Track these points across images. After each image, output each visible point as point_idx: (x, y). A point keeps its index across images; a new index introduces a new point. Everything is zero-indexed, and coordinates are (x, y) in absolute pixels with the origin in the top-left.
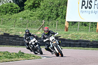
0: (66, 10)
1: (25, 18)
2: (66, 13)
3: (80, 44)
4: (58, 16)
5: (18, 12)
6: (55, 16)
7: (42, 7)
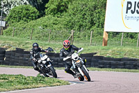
0: (104, 16)
1: (46, 26)
2: (104, 20)
3: (124, 64)
4: (92, 23)
5: (36, 19)
6: (89, 24)
7: (70, 11)
